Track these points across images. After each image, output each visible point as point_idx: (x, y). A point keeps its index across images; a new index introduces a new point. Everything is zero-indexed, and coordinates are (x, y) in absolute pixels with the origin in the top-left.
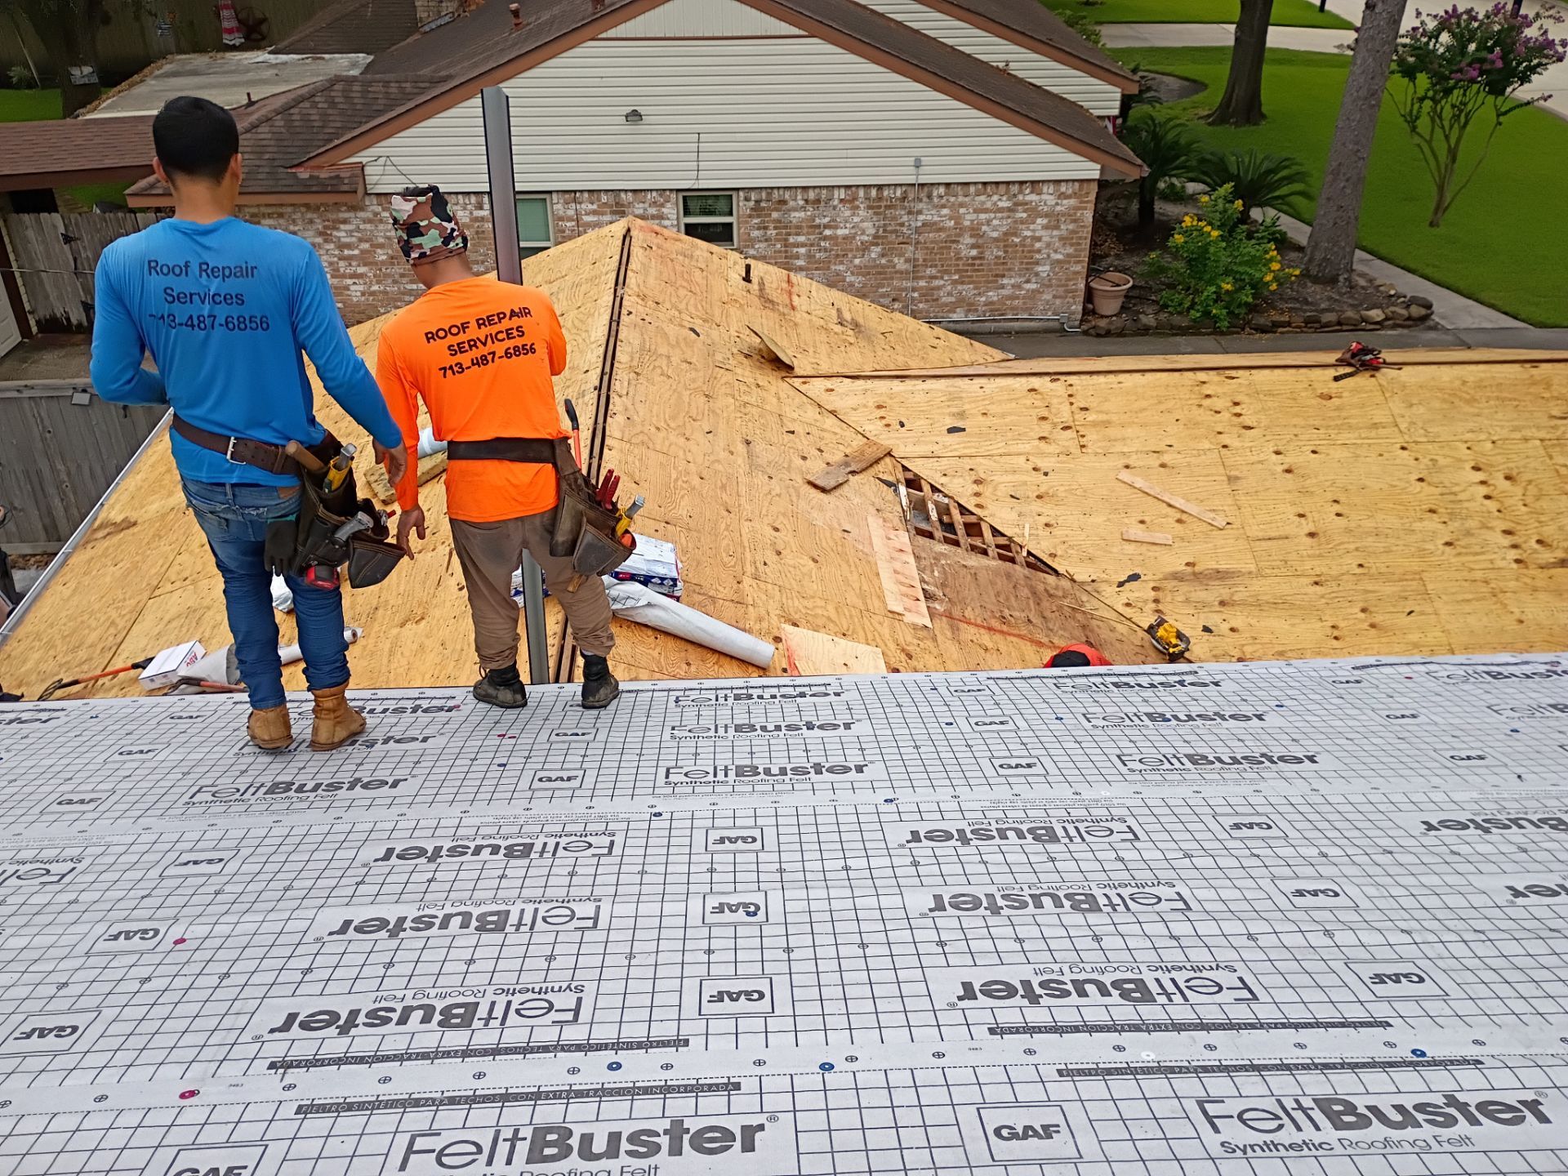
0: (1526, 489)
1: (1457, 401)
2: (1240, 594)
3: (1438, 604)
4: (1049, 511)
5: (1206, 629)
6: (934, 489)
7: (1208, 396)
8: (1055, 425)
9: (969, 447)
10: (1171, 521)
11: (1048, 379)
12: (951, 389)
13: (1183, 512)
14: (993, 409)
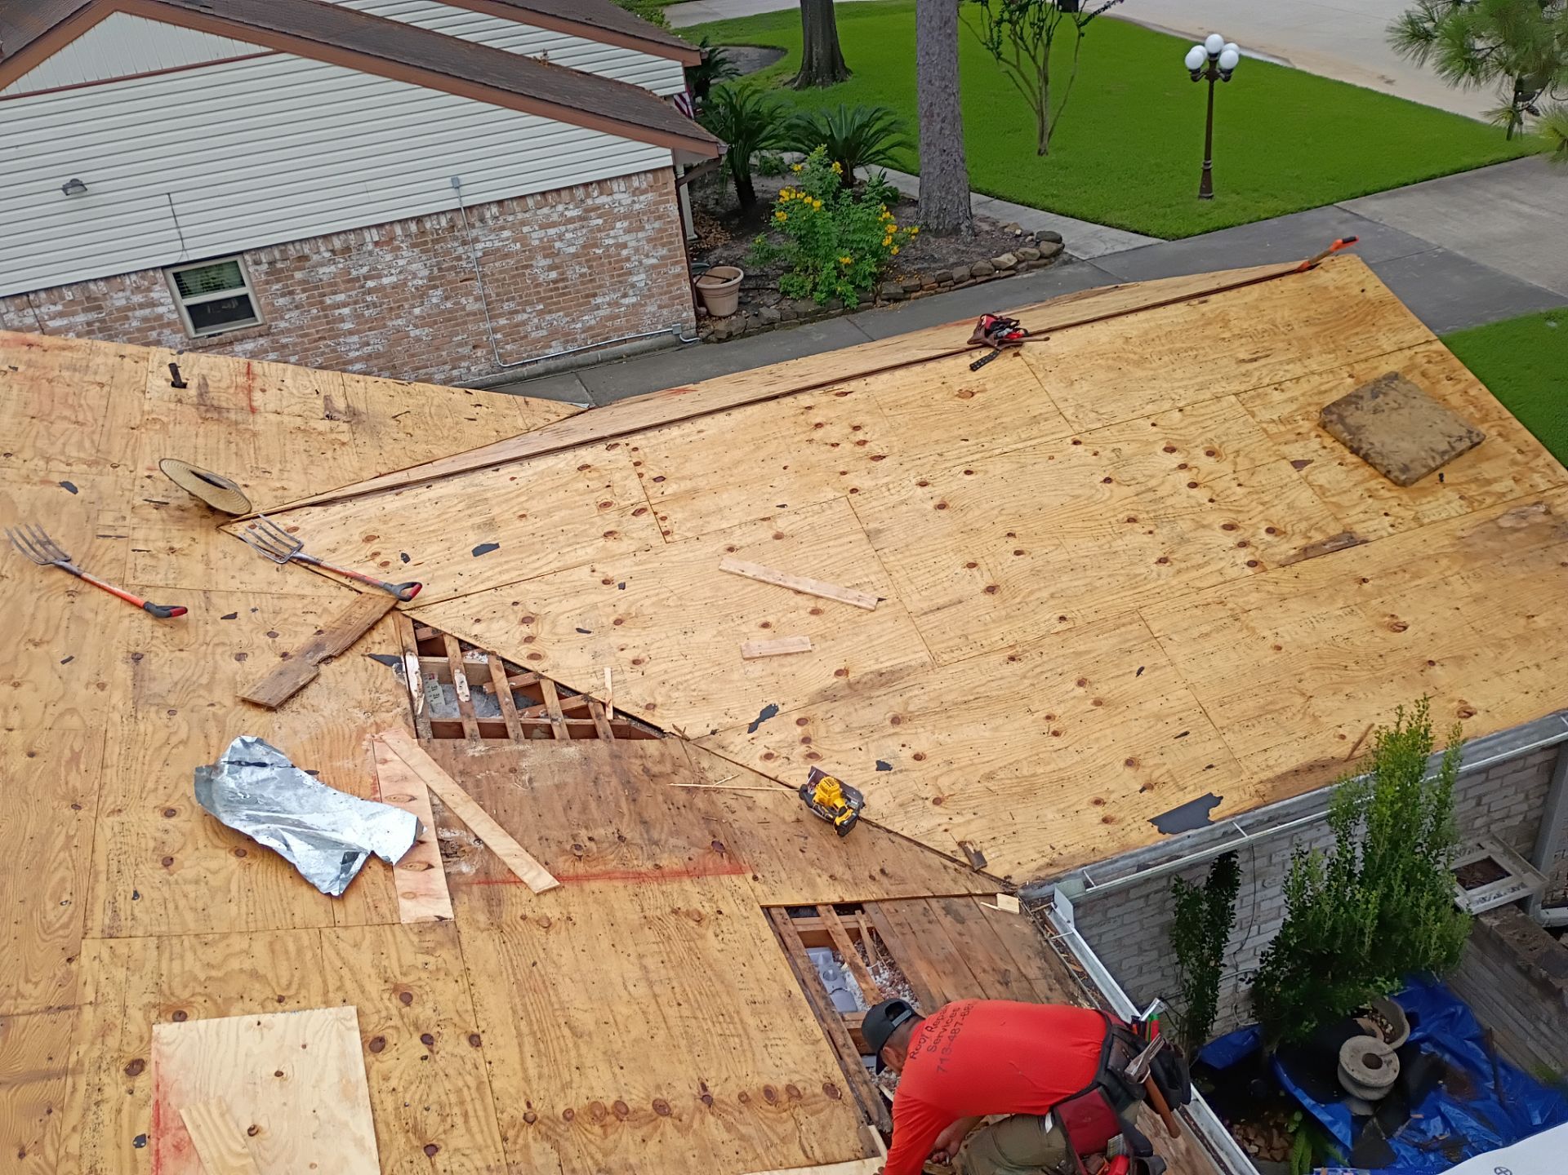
0: (1235, 464)
1: (1124, 365)
2: (916, 700)
3: (1171, 649)
4: (633, 639)
5: (882, 766)
6: (465, 646)
7: (819, 425)
8: (622, 510)
9: (507, 571)
10: (804, 613)
11: (602, 447)
12: (470, 490)
13: (818, 597)
14: (535, 506)
